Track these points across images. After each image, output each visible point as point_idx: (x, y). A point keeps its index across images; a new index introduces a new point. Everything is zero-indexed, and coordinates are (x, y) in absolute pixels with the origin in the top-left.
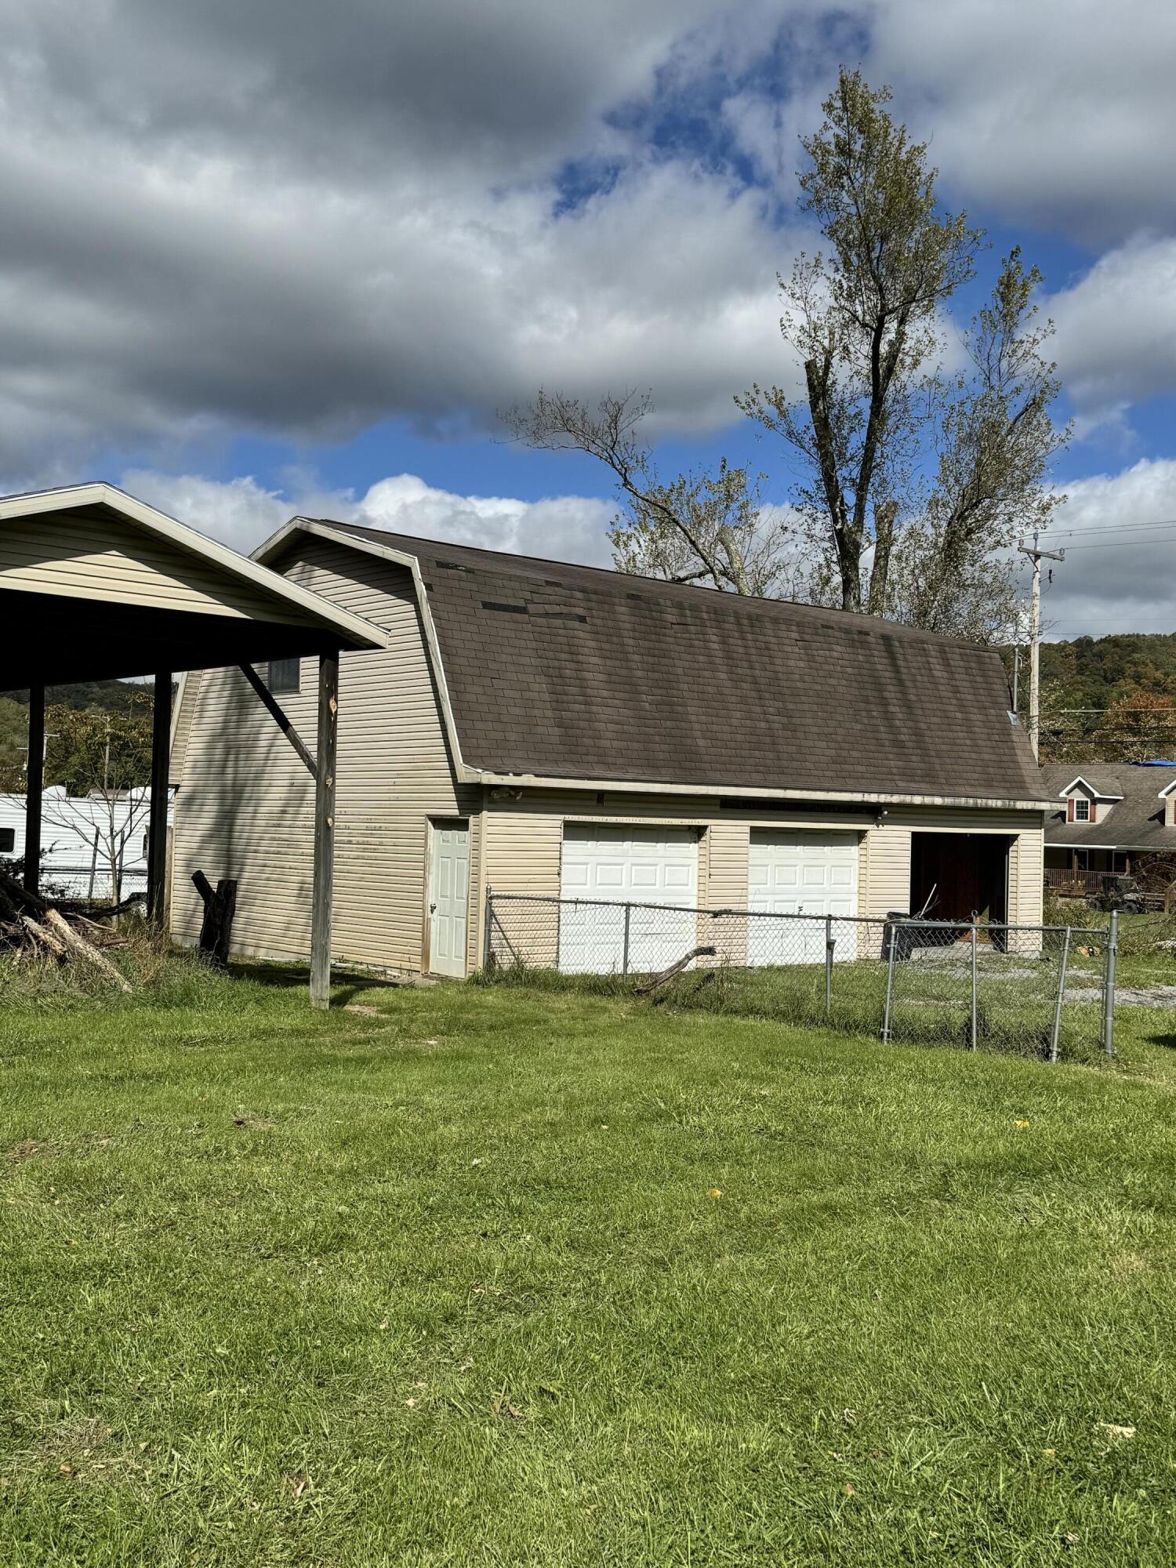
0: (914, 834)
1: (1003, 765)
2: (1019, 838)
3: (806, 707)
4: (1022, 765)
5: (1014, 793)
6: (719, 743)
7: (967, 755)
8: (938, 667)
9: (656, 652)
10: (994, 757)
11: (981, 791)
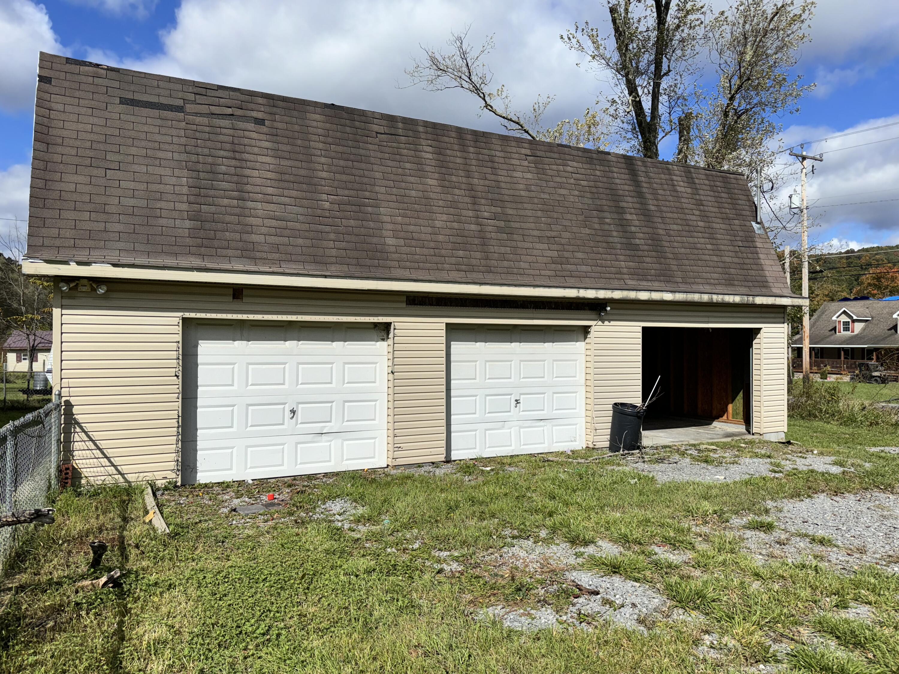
0: (644, 329)
1: (745, 267)
2: (762, 331)
3: (529, 213)
4: (765, 267)
5: (757, 291)
6: (414, 243)
7: (707, 258)
8: (682, 184)
9: (352, 157)
10: (736, 260)
11: (720, 289)
